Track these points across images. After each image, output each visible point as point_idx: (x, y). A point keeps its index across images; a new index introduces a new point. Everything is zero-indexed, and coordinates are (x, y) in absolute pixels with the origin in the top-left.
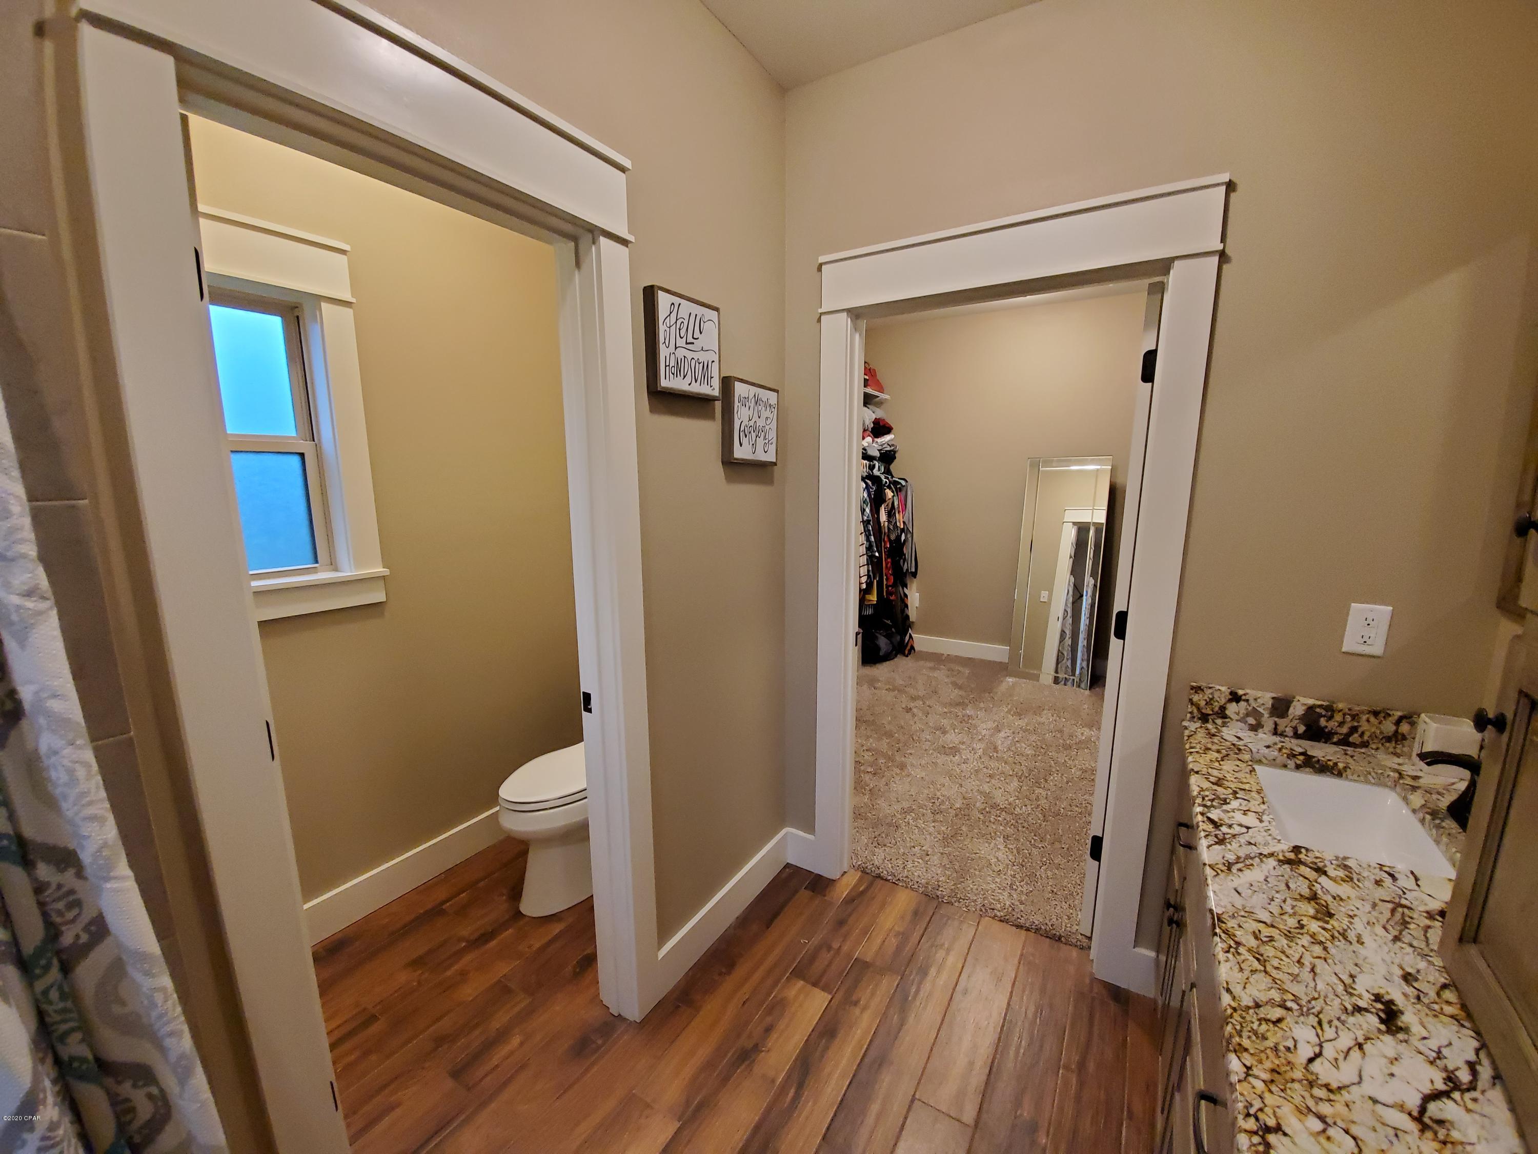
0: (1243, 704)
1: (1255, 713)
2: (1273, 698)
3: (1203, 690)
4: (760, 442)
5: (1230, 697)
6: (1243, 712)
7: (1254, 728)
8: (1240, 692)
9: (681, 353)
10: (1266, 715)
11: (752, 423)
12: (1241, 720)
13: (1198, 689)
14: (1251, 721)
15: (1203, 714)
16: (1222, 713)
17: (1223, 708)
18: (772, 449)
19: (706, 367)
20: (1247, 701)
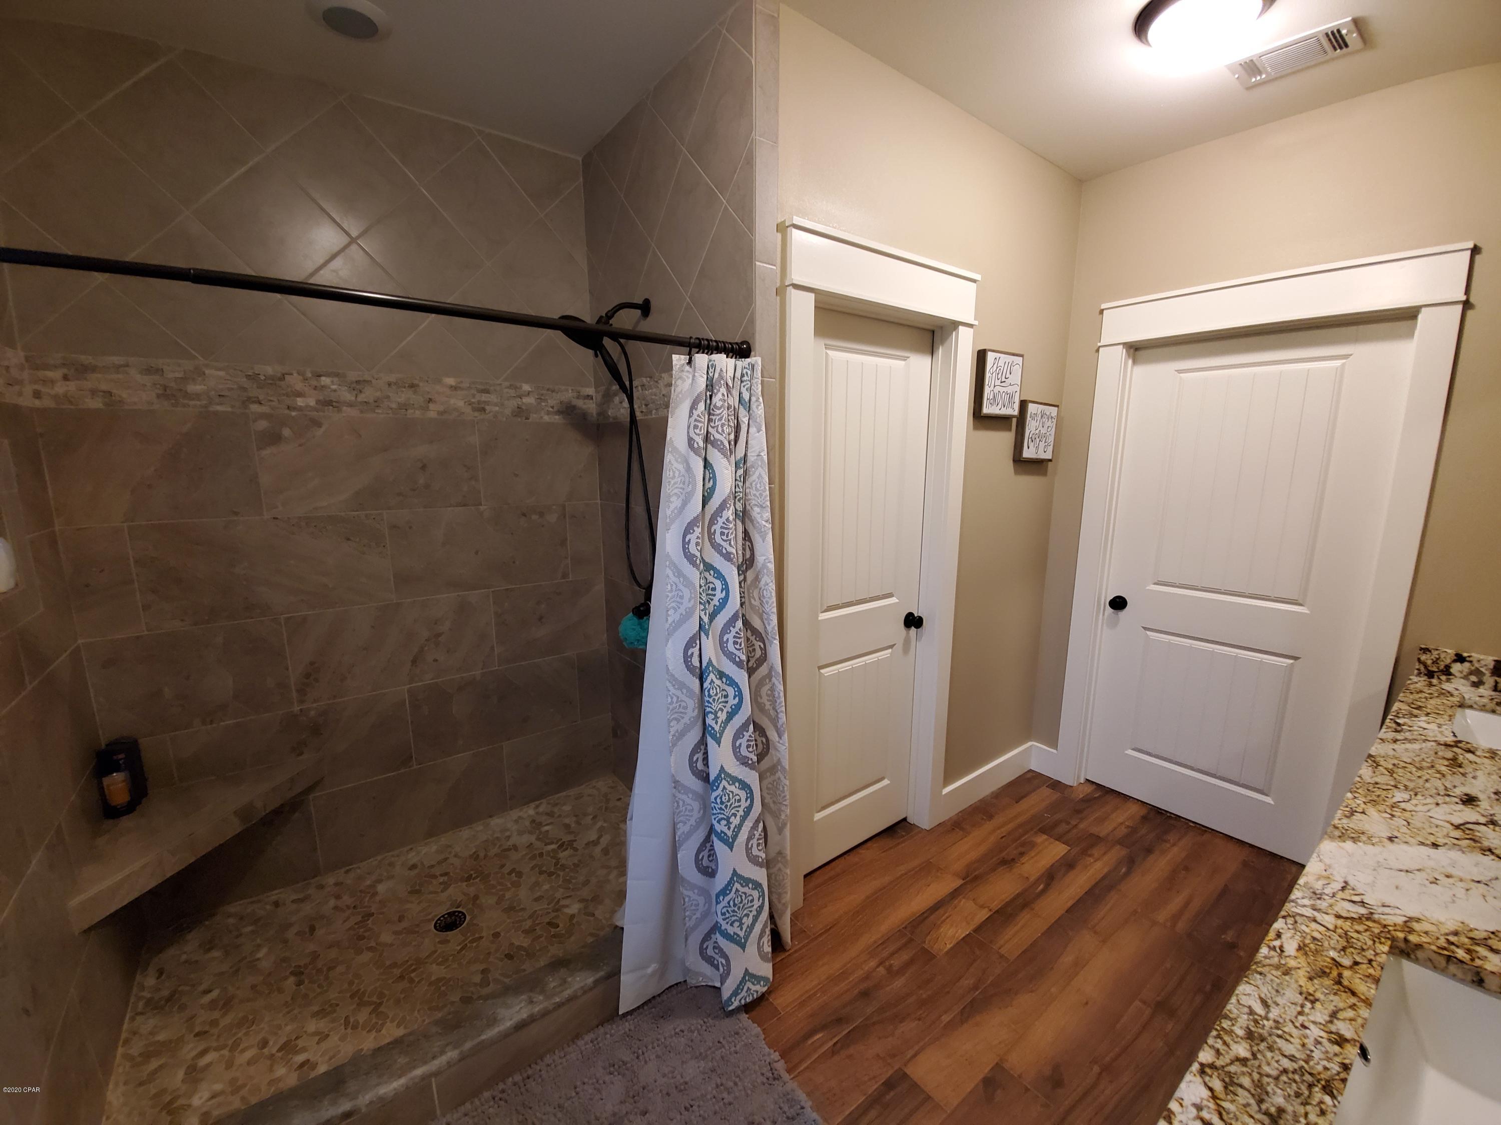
0: (1467, 664)
1: (1477, 672)
2: (1495, 661)
3: (1430, 651)
4: (1042, 444)
5: (1455, 658)
6: (1466, 671)
7: (1476, 685)
8: (1465, 655)
9: (997, 389)
10: (1488, 673)
11: (1037, 432)
12: (1466, 677)
13: (1426, 650)
14: (1474, 678)
15: (1429, 671)
16: (1447, 671)
17: (1448, 667)
18: (1050, 449)
19: (1011, 397)
20: (1471, 662)
